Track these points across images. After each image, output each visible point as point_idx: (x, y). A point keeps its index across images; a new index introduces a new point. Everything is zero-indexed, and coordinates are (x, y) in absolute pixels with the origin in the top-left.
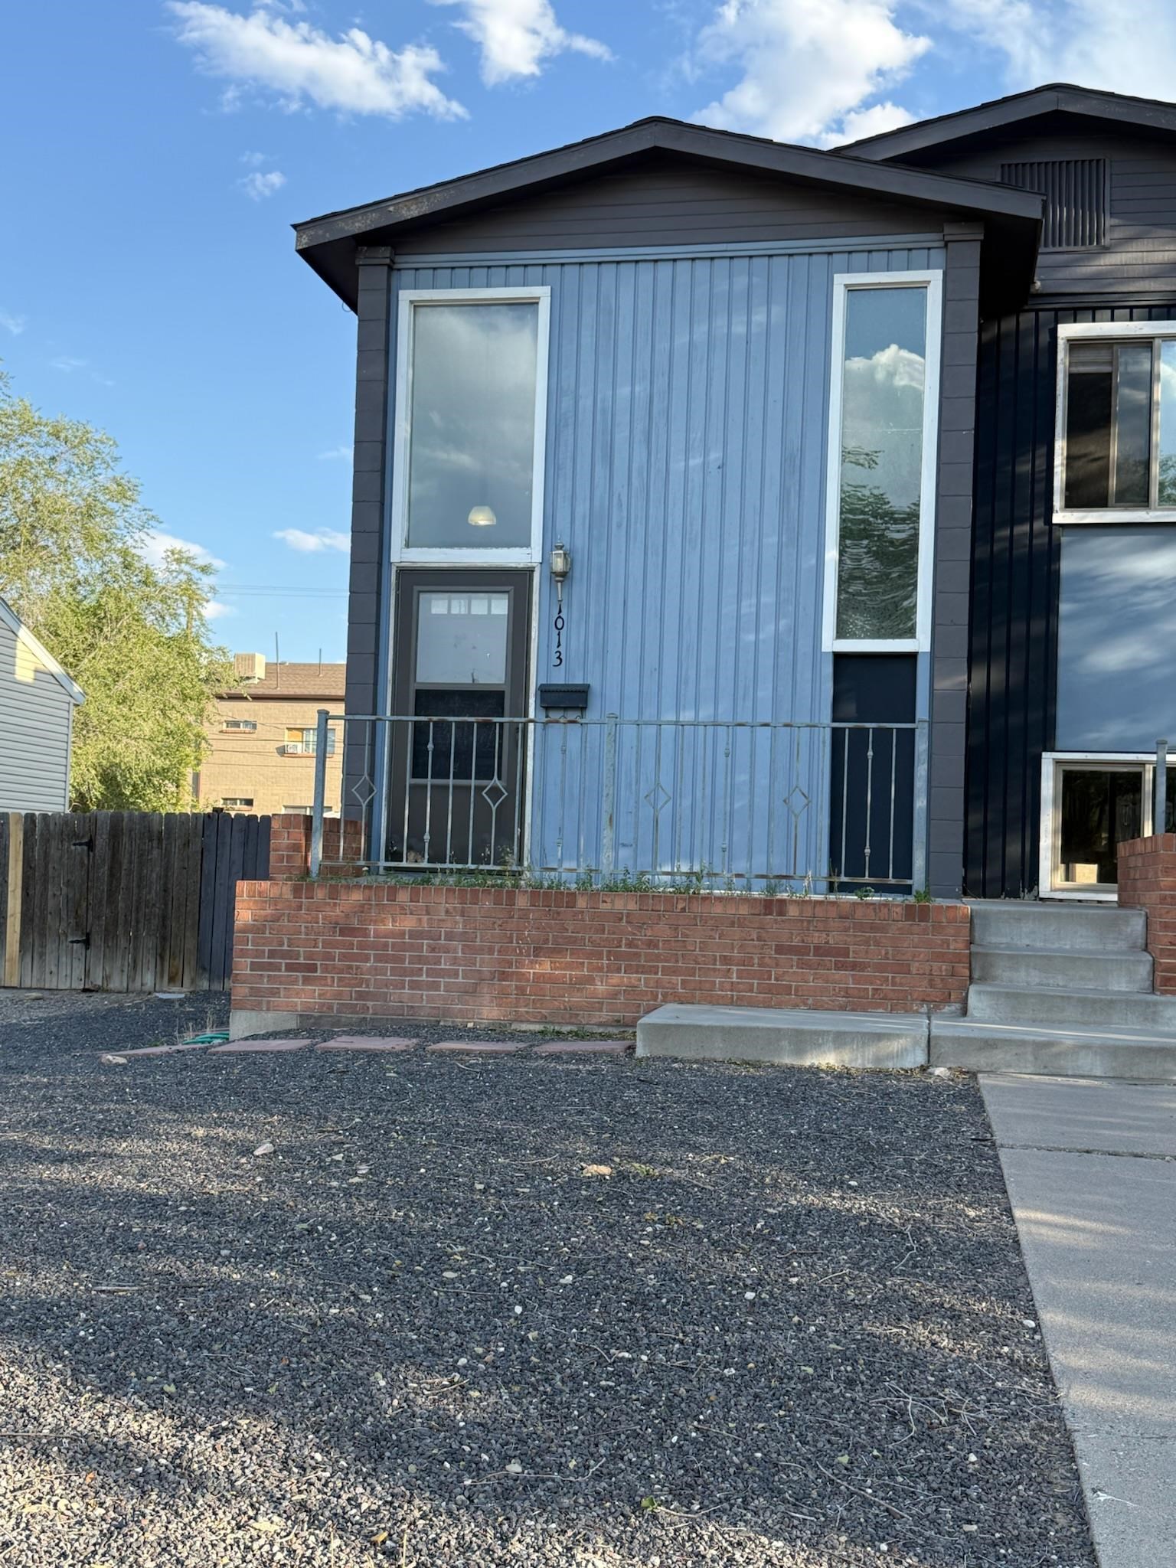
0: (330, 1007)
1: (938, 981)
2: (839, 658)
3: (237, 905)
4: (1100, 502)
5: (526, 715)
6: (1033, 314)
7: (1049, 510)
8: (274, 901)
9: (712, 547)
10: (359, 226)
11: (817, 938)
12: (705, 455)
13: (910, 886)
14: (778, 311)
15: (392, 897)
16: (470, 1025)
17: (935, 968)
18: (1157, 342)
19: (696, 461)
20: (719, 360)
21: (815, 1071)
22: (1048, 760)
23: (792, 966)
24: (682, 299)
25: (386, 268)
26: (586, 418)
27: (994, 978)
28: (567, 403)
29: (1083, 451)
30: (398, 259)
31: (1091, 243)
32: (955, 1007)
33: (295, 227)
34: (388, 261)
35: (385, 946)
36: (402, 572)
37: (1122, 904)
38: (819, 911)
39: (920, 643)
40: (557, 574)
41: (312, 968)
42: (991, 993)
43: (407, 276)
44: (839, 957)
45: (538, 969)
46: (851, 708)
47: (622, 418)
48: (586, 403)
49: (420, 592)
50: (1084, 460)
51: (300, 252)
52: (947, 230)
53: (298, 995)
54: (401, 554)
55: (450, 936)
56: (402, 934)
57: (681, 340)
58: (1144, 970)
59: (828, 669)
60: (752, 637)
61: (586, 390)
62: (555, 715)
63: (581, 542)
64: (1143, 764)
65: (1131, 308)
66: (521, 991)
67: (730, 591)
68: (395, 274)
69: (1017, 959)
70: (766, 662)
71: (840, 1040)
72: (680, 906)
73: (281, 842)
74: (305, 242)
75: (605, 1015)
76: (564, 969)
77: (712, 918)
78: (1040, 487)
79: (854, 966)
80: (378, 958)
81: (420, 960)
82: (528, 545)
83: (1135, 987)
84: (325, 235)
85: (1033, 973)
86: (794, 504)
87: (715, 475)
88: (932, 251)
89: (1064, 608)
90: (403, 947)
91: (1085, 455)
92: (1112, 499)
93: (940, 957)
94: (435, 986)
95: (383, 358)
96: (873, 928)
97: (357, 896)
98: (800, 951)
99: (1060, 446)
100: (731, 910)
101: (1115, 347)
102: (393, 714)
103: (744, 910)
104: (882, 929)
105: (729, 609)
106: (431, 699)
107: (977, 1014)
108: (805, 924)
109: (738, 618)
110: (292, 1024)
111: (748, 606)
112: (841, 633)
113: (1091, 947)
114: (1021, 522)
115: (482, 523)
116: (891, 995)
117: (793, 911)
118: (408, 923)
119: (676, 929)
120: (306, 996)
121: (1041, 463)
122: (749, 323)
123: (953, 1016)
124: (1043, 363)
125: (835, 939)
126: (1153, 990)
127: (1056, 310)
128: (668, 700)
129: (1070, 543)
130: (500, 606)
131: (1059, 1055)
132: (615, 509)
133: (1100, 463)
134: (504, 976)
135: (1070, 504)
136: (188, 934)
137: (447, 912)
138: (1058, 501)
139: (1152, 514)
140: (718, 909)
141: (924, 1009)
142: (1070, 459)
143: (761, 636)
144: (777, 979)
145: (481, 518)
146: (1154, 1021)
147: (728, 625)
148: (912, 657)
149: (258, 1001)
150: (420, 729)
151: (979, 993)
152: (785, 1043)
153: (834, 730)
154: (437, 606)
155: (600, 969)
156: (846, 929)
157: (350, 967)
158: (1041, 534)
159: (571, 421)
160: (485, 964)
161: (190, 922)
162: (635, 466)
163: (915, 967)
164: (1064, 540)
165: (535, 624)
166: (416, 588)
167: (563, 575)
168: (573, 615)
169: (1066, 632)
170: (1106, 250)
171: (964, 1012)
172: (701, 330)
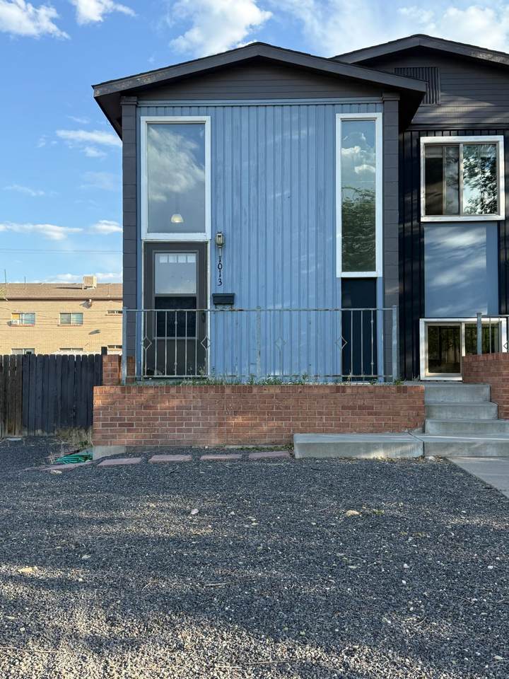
0: (141, 442)
1: (412, 418)
2: (344, 280)
3: (94, 398)
4: (440, 213)
5: (206, 308)
6: (410, 133)
7: (419, 216)
8: (112, 395)
9: (287, 233)
10: (124, 87)
11: (360, 402)
12: (283, 192)
13: (392, 378)
14: (312, 130)
15: (168, 392)
16: (206, 447)
17: (410, 413)
18: (460, 145)
19: (278, 195)
20: (287, 150)
21: (376, 460)
22: (422, 321)
23: (349, 415)
24: (270, 124)
25: (134, 106)
26: (229, 176)
27: (433, 416)
28: (220, 168)
29: (432, 191)
30: (140, 102)
31: (433, 102)
32: (420, 429)
33: (93, 86)
34: (136, 103)
35: (165, 414)
36: (147, 244)
37: (464, 382)
38: (360, 391)
39: (378, 273)
40: (218, 245)
41: (132, 425)
42: (436, 423)
43: (144, 110)
44: (369, 410)
45: (236, 421)
46: (349, 302)
47: (245, 175)
48: (228, 169)
49: (155, 253)
50: (432, 195)
51: (96, 98)
52: (383, 95)
53: (125, 437)
54: (146, 236)
55: (195, 408)
56: (173, 407)
57: (270, 142)
58: (494, 410)
59: (339, 285)
60: (306, 272)
61: (228, 163)
62: (220, 307)
63: (228, 231)
64: (461, 323)
65: (450, 130)
66: (229, 431)
67: (295, 252)
68: (138, 109)
69: (442, 407)
70: (312, 283)
71: (386, 446)
72: (299, 390)
73: (108, 367)
74: (98, 93)
75: (267, 440)
76: (248, 420)
77: (313, 395)
78: (415, 207)
79: (376, 414)
80: (162, 419)
81: (182, 419)
82: (204, 232)
83: (491, 417)
84: (108, 91)
85: (449, 413)
86: (322, 213)
87: (287, 202)
88: (377, 105)
89: (426, 258)
90: (174, 414)
91: (432, 194)
92: (444, 213)
93: (412, 408)
94: (189, 431)
95: (134, 147)
96: (384, 397)
97: (151, 391)
98: (352, 408)
99: (423, 189)
100: (322, 391)
101: (444, 147)
102: (145, 308)
103: (327, 391)
104: (388, 397)
105: (296, 259)
106: (163, 301)
107: (431, 432)
108: (354, 396)
109: (300, 262)
110: (123, 451)
111: (303, 258)
112: (344, 269)
113: (469, 401)
114: (408, 221)
115: (177, 222)
116: (392, 425)
117: (349, 391)
118: (175, 403)
119: (298, 401)
120: (129, 438)
121: (415, 197)
122: (300, 134)
123: (419, 433)
124: (415, 155)
125: (367, 402)
126: (499, 418)
127: (419, 131)
128: (270, 300)
129: (428, 230)
130: (192, 259)
131: (477, 448)
132: (243, 215)
133: (437, 197)
134: (221, 425)
135: (428, 213)
136: (17, 410)
137: (194, 397)
138: (423, 212)
139: (461, 217)
140: (316, 391)
141: (406, 431)
142: (427, 195)
143: (310, 271)
144: (343, 421)
145: (177, 219)
146: (504, 431)
147: (295, 266)
148: (374, 280)
149: (105, 441)
150: (161, 315)
151: (432, 423)
152: (362, 449)
153: (343, 312)
154: (162, 259)
155: (265, 420)
156: (372, 398)
157: (149, 424)
158: (416, 227)
159: (222, 176)
160: (212, 420)
161: (17, 405)
162: (251, 197)
163: (402, 413)
164: (425, 229)
165: (209, 267)
166: (154, 251)
167: (222, 245)
168: (226, 262)
169: (427, 268)
170: (439, 106)
171: (424, 431)
172: (278, 138)
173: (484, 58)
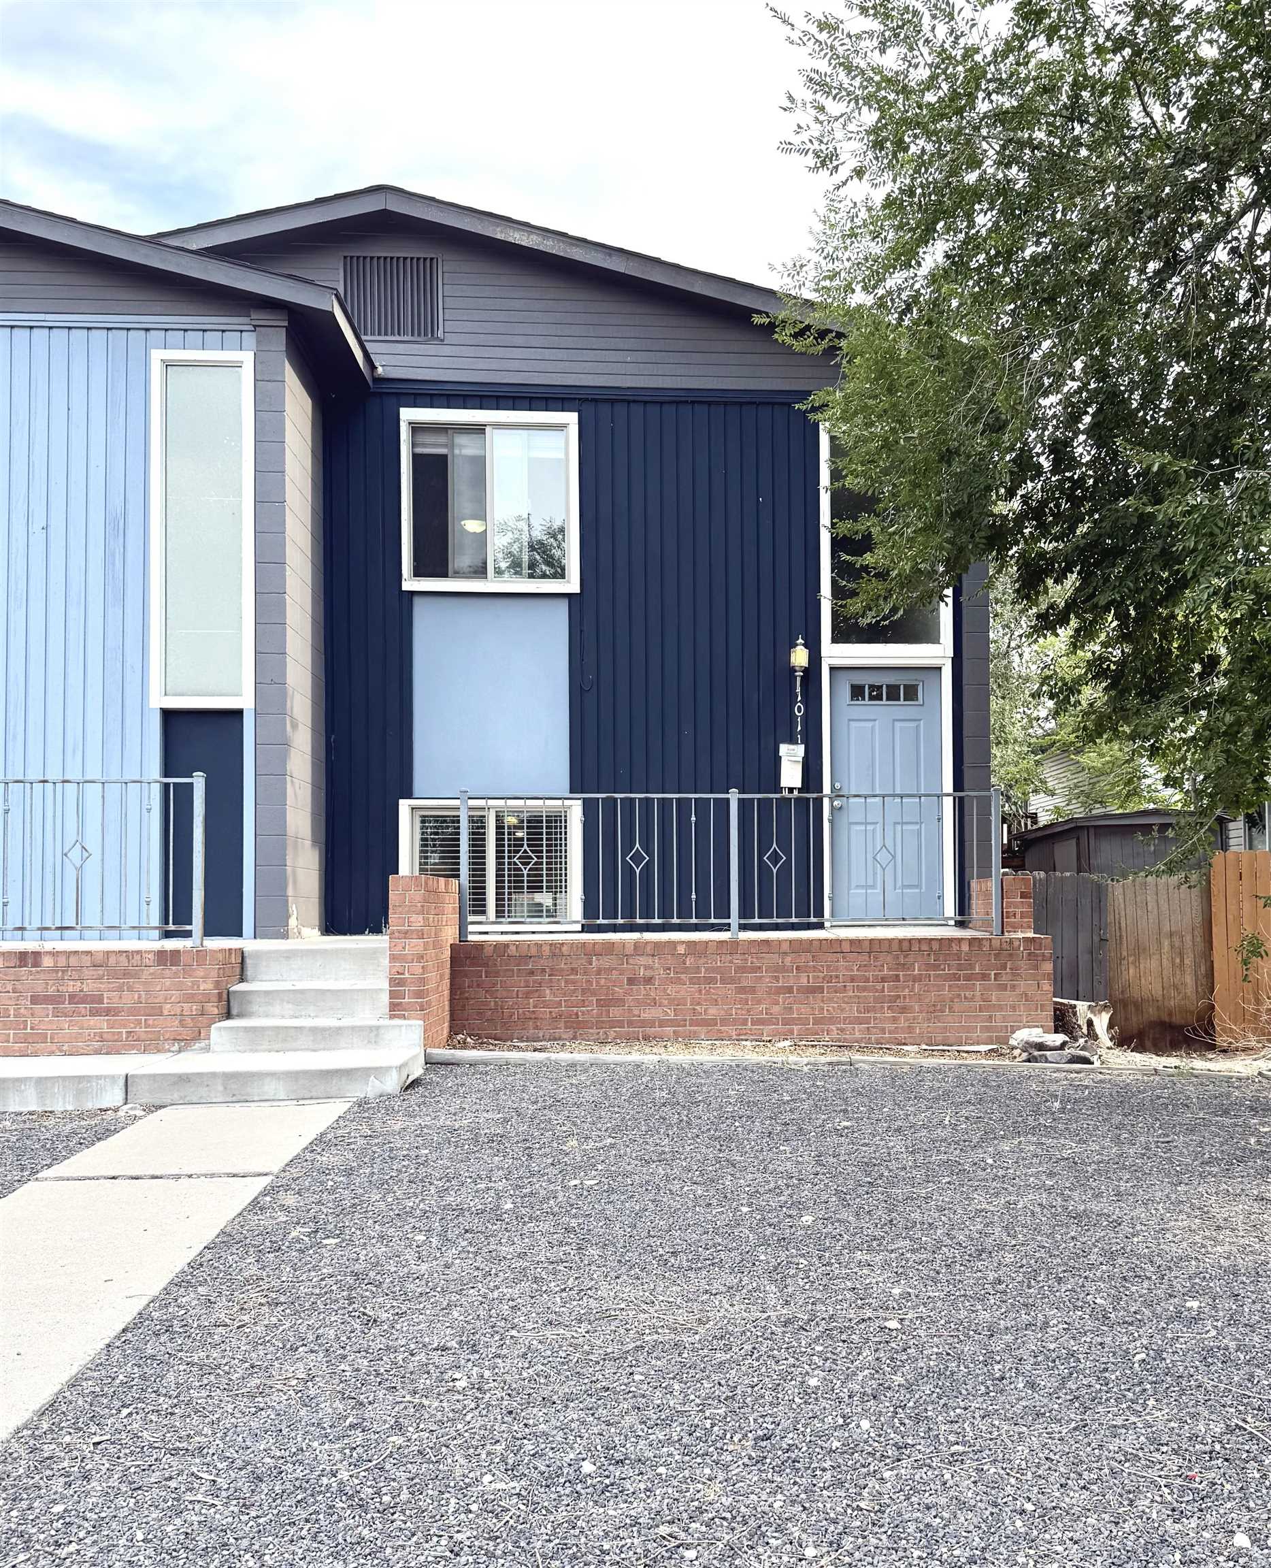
1: (188, 1020)
2: (169, 714)
4: (443, 573)
7: (399, 578)
11: (71, 987)
17: (185, 1009)
18: (488, 429)
20: (41, 425)
22: (404, 805)
23: (47, 1016)
27: (251, 1014)
31: (425, 334)
38: (73, 961)
39: (243, 700)
42: (230, 1029)
44: (94, 1004)
52: (254, 315)
65: (465, 396)
69: (272, 994)
71: (42, 1085)
79: (108, 1012)
85: (287, 1006)
88: (244, 334)
92: (450, 574)
93: (190, 999)
96: (126, 974)
98: (55, 1000)
101: (449, 431)
104: (136, 976)
107: (217, 1049)
108: (60, 973)
109: (67, 674)
112: (171, 690)
116: (143, 1036)
117: (47, 962)
122: (70, 391)
123: (198, 1052)
125: (89, 987)
126: (392, 1015)
129: (420, 609)
135: (418, 572)
138: (406, 570)
139: (488, 584)
143: (90, 693)
144: (32, 1028)
148: (236, 713)
151: (219, 1029)
156: (100, 977)
158: (393, 600)
163: (167, 1008)
164: (413, 605)
170: (440, 341)
171: (209, 1048)
173: (523, 243)
